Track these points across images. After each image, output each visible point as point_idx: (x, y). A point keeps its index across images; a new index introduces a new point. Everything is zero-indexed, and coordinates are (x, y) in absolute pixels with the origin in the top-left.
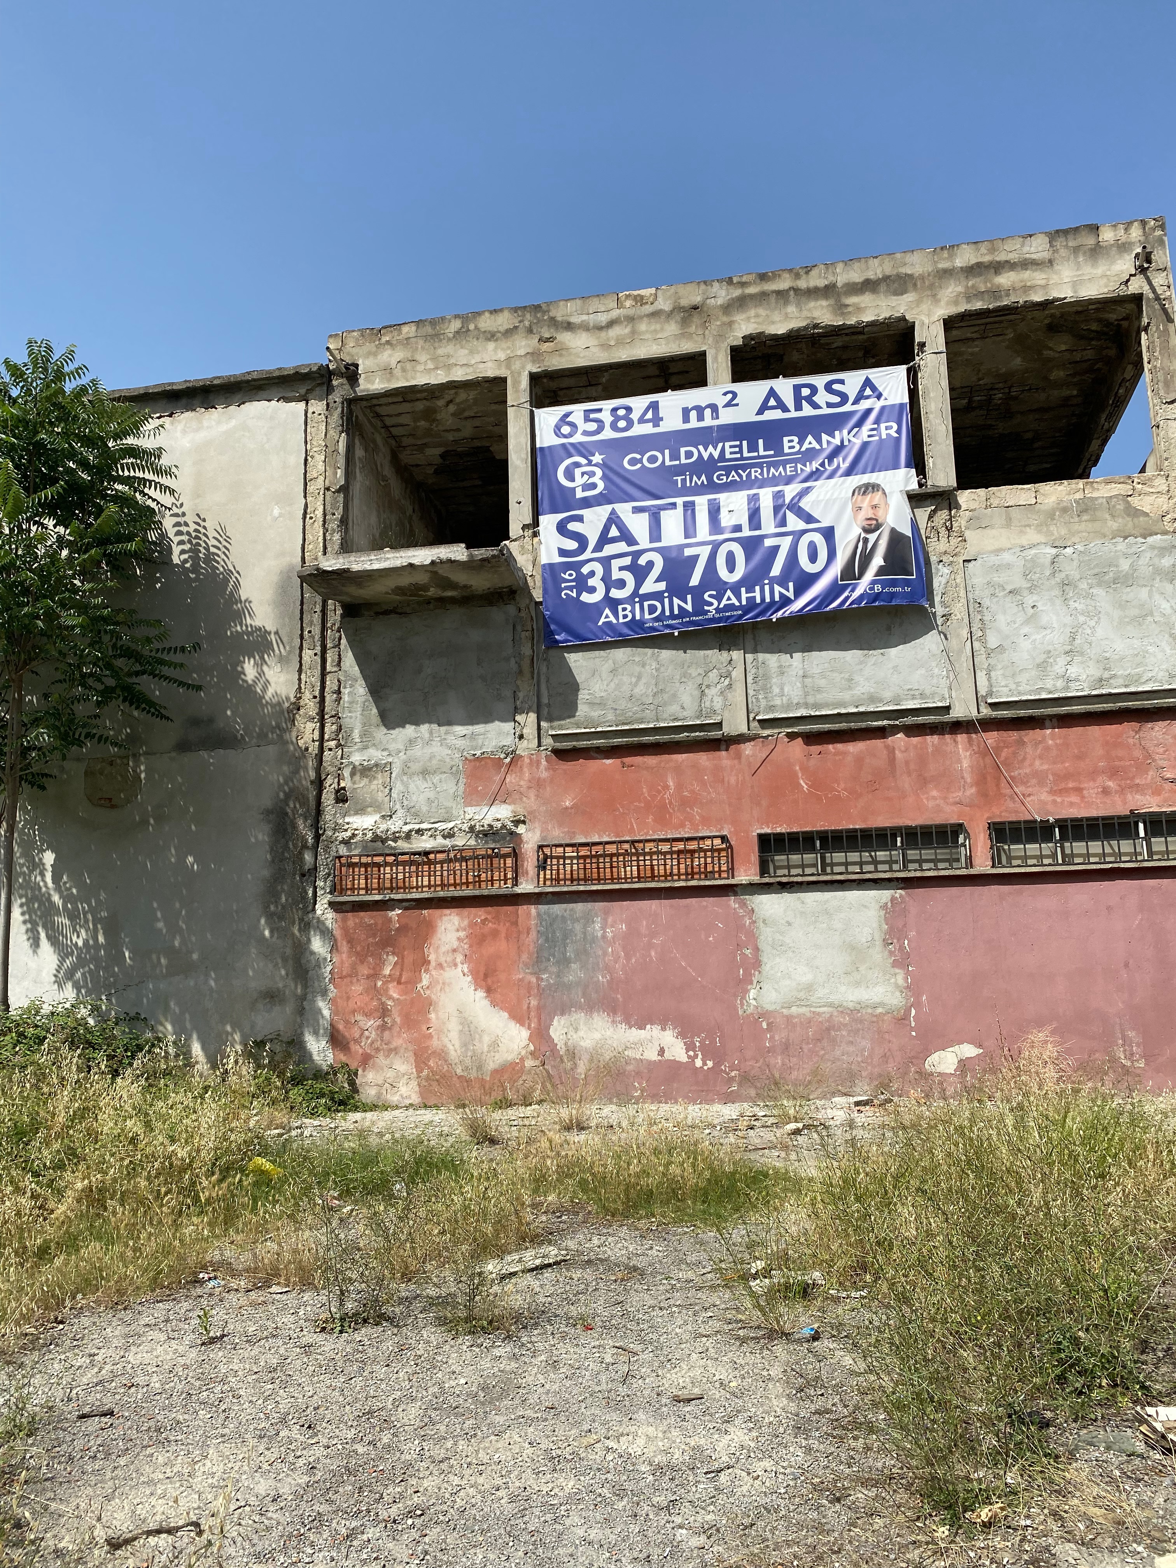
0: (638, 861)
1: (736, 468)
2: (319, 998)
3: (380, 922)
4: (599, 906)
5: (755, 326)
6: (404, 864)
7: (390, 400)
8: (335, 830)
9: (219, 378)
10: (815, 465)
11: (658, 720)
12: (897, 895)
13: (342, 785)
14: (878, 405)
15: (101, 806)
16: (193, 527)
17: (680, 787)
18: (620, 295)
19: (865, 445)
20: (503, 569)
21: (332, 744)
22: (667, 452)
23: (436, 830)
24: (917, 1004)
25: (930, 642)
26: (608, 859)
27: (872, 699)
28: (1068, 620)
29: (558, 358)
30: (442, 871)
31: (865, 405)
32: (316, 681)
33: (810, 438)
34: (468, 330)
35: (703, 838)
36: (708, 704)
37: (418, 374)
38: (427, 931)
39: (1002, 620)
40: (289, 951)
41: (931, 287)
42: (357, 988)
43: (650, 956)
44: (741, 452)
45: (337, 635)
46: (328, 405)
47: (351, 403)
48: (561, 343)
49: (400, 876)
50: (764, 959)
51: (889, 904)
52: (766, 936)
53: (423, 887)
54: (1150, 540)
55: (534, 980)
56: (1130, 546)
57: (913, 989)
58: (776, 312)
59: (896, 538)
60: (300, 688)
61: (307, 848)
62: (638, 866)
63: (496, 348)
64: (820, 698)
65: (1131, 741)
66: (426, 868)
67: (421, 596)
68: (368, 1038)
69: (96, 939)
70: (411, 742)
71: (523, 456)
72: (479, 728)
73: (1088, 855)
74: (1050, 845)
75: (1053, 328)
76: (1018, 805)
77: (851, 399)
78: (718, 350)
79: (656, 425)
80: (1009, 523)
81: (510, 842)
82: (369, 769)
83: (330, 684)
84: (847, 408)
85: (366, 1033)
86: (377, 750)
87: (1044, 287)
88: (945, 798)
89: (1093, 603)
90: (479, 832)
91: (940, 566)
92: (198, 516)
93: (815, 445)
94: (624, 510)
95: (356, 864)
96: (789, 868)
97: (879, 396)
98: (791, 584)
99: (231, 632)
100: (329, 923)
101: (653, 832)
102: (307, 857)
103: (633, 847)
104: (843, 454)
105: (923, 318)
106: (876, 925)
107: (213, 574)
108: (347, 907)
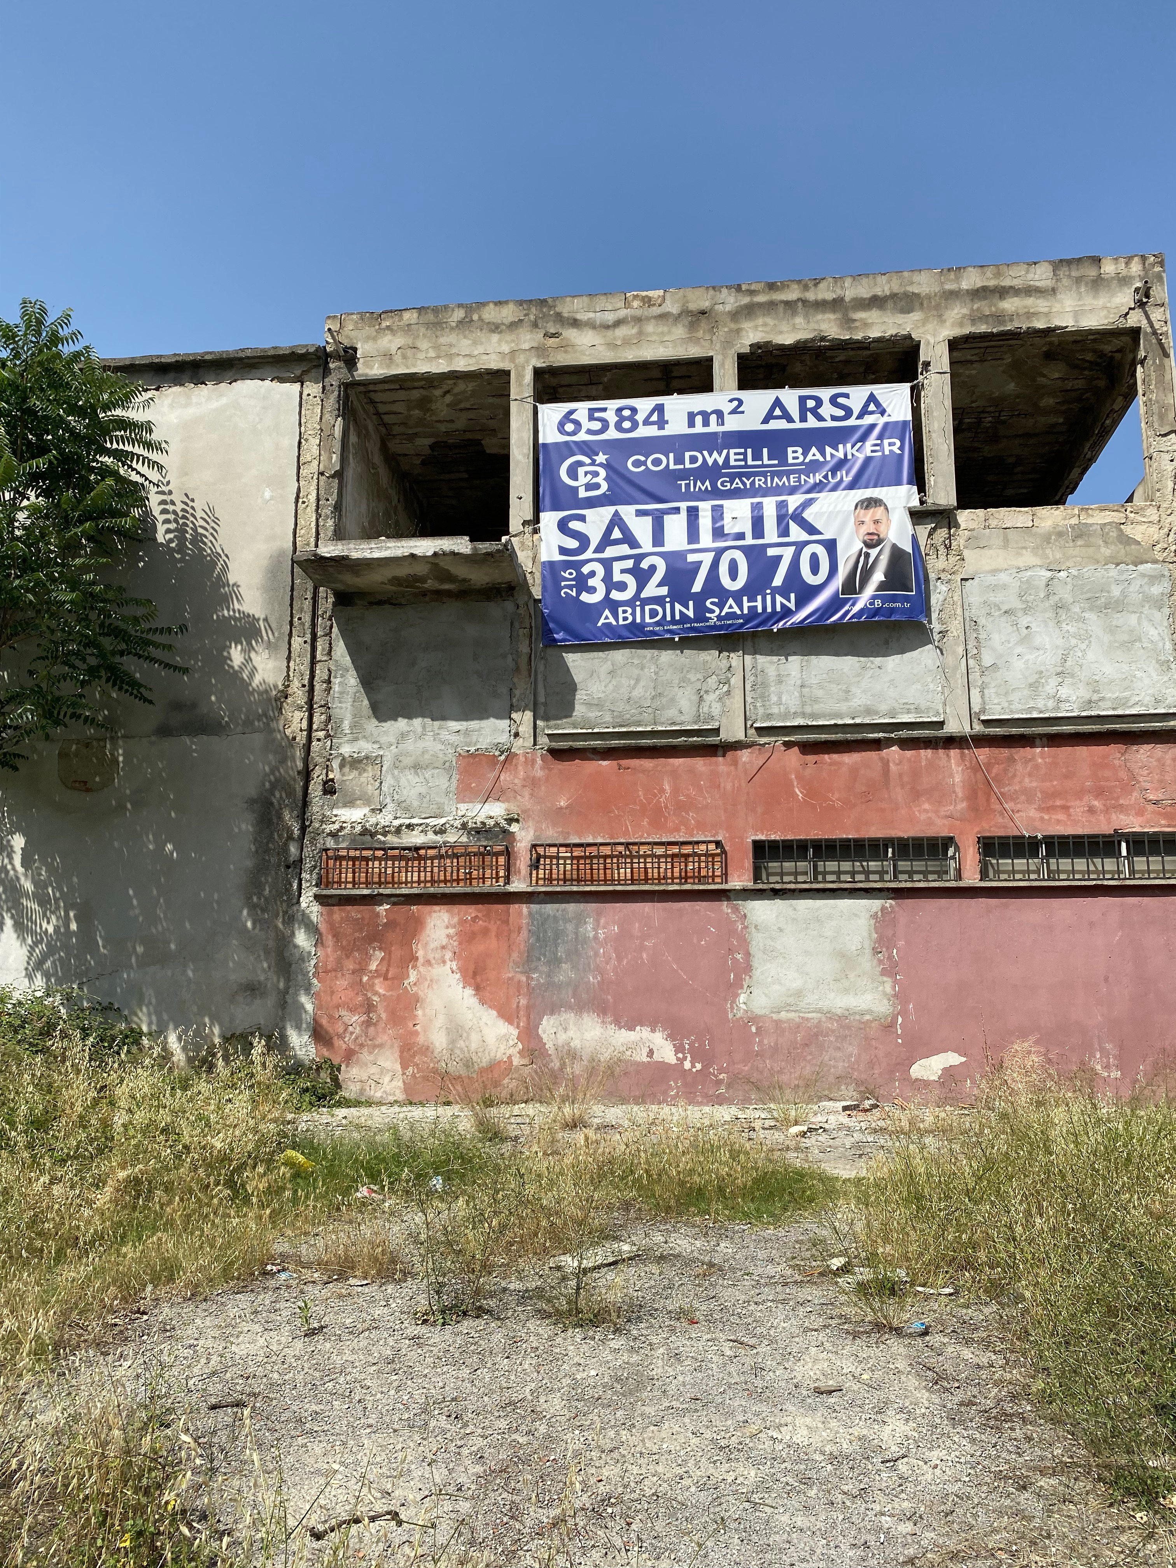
0: (632, 863)
1: (740, 475)
2: (302, 992)
3: (367, 916)
4: (592, 907)
5: (763, 334)
6: (393, 858)
7: (387, 386)
8: (322, 822)
9: (211, 353)
10: (819, 477)
11: (655, 724)
12: (888, 905)
13: (331, 776)
14: (882, 421)
15: (75, 789)
16: (180, 506)
17: (676, 790)
18: (628, 295)
19: (868, 460)
20: (505, 564)
21: (321, 734)
22: (671, 455)
23: (427, 825)
24: (904, 1013)
25: (925, 656)
26: (601, 861)
27: (869, 711)
28: (1060, 642)
29: (564, 355)
30: (432, 867)
31: (868, 420)
32: (305, 669)
33: (814, 450)
34: (472, 321)
35: (697, 843)
36: (706, 709)
37: (419, 362)
38: (416, 927)
39: (996, 639)
40: (271, 944)
41: (937, 307)
42: (342, 983)
43: (642, 958)
44: (745, 459)
45: (329, 623)
46: (324, 388)
47: (348, 387)
48: (567, 339)
49: (389, 871)
50: (755, 963)
51: (880, 914)
52: (757, 942)
53: (412, 882)
54: (1141, 568)
55: (523, 979)
56: (1121, 572)
57: (900, 997)
58: (784, 323)
59: (897, 554)
60: (288, 676)
61: (293, 839)
62: (632, 868)
63: (500, 341)
64: (817, 708)
65: (1117, 762)
66: (416, 863)
67: (418, 588)
68: (352, 1033)
69: (67, 925)
70: (403, 736)
71: (525, 451)
72: (474, 724)
73: (1073, 872)
74: (1036, 860)
75: (1049, 356)
76: (1007, 820)
77: (856, 414)
78: (725, 356)
79: (661, 427)
80: (1006, 545)
81: (503, 840)
82: (360, 761)
83: (320, 673)
84: (852, 422)
85: (350, 1028)
86: (368, 742)
87: (1047, 314)
88: (936, 812)
89: (1084, 627)
90: (472, 829)
91: (939, 583)
92: (186, 495)
93: (819, 457)
94: (627, 512)
95: (343, 858)
96: (782, 874)
97: (883, 412)
98: (793, 596)
99: (218, 616)
100: (314, 916)
101: (648, 835)
102: (293, 848)
103: (627, 849)
104: (846, 467)
105: (929, 338)
106: (865, 934)
107: (200, 556)
108: (333, 901)
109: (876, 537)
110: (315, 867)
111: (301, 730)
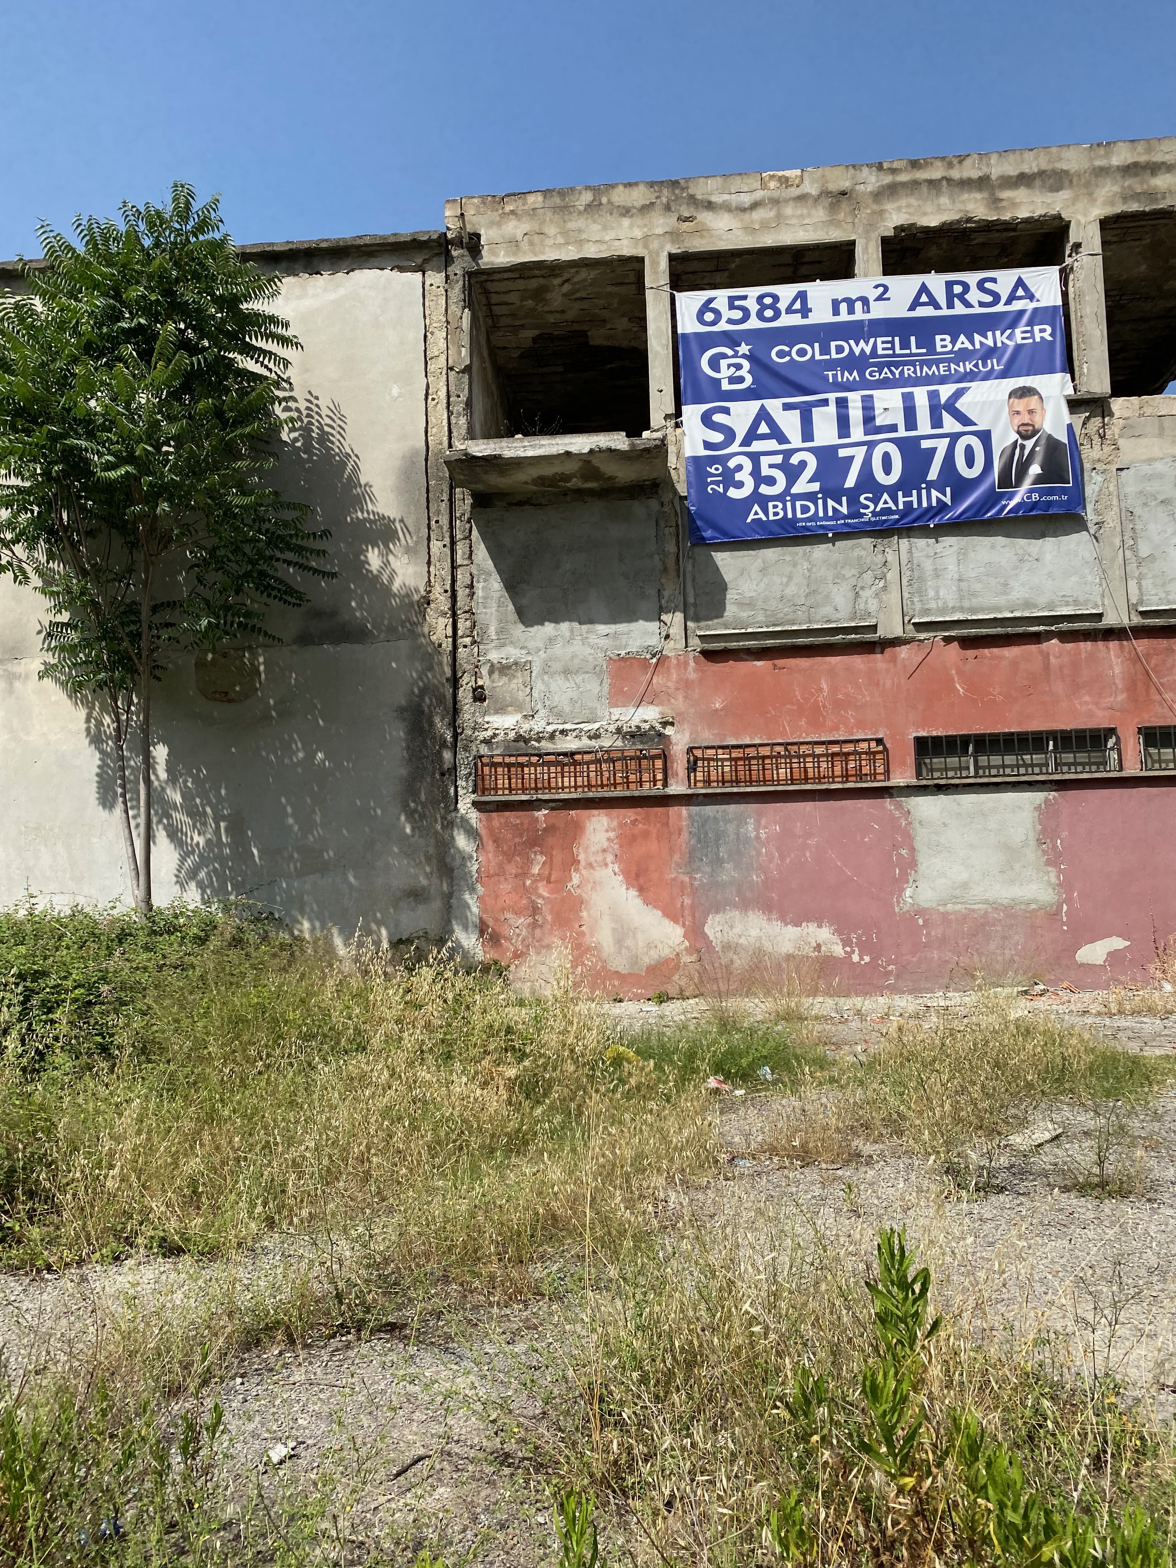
0: (791, 763)
1: (889, 365)
2: (467, 894)
3: (526, 821)
4: (752, 808)
5: (907, 216)
6: (549, 764)
7: (506, 275)
8: (474, 729)
9: (326, 240)
10: (969, 366)
11: (810, 622)
12: (1051, 797)
13: (480, 683)
14: (1030, 306)
15: (216, 700)
16: (303, 404)
17: (834, 690)
18: (764, 175)
19: (1018, 348)
21: (468, 640)
22: (817, 345)
23: (581, 730)
24: (1069, 901)
25: (1079, 541)
26: (760, 761)
27: (1028, 605)
29: (698, 240)
30: (588, 772)
31: (1017, 305)
32: (446, 573)
33: (962, 338)
34: (601, 204)
35: (858, 741)
36: (862, 606)
37: (547, 249)
38: (576, 830)
39: (1153, 529)
40: (431, 850)
41: (1087, 185)
42: (505, 887)
43: (805, 856)
44: (893, 348)
45: (468, 526)
46: (447, 277)
47: (472, 276)
48: (704, 224)
49: (545, 776)
50: (921, 858)
51: (1043, 806)
52: (922, 837)
53: (569, 787)
55: (687, 879)
57: (1065, 886)
58: (928, 203)
59: (1053, 445)
60: (429, 581)
61: (446, 746)
62: (791, 768)
63: (631, 227)
64: (975, 602)
66: (572, 768)
67: (559, 487)
68: (518, 935)
69: (218, 837)
70: (551, 641)
71: (664, 341)
72: (622, 627)
76: (1167, 710)
77: (1004, 299)
78: (868, 240)
79: (805, 316)
80: (1161, 433)
81: (659, 743)
82: (509, 667)
83: (462, 577)
84: (1000, 308)
85: (517, 930)
86: (516, 647)
88: (1097, 704)
90: (626, 733)
91: (1094, 474)
92: (310, 392)
93: (968, 345)
94: (774, 406)
95: (499, 764)
96: (946, 770)
97: (1031, 297)
98: (948, 490)
99: (352, 518)
100: (473, 822)
101: (807, 735)
102: (447, 755)
103: (786, 749)
104: (997, 355)
105: (1080, 217)
106: (1030, 826)
107: (328, 456)
108: (491, 807)
109: (1031, 428)
110: (470, 774)
111: (446, 637)
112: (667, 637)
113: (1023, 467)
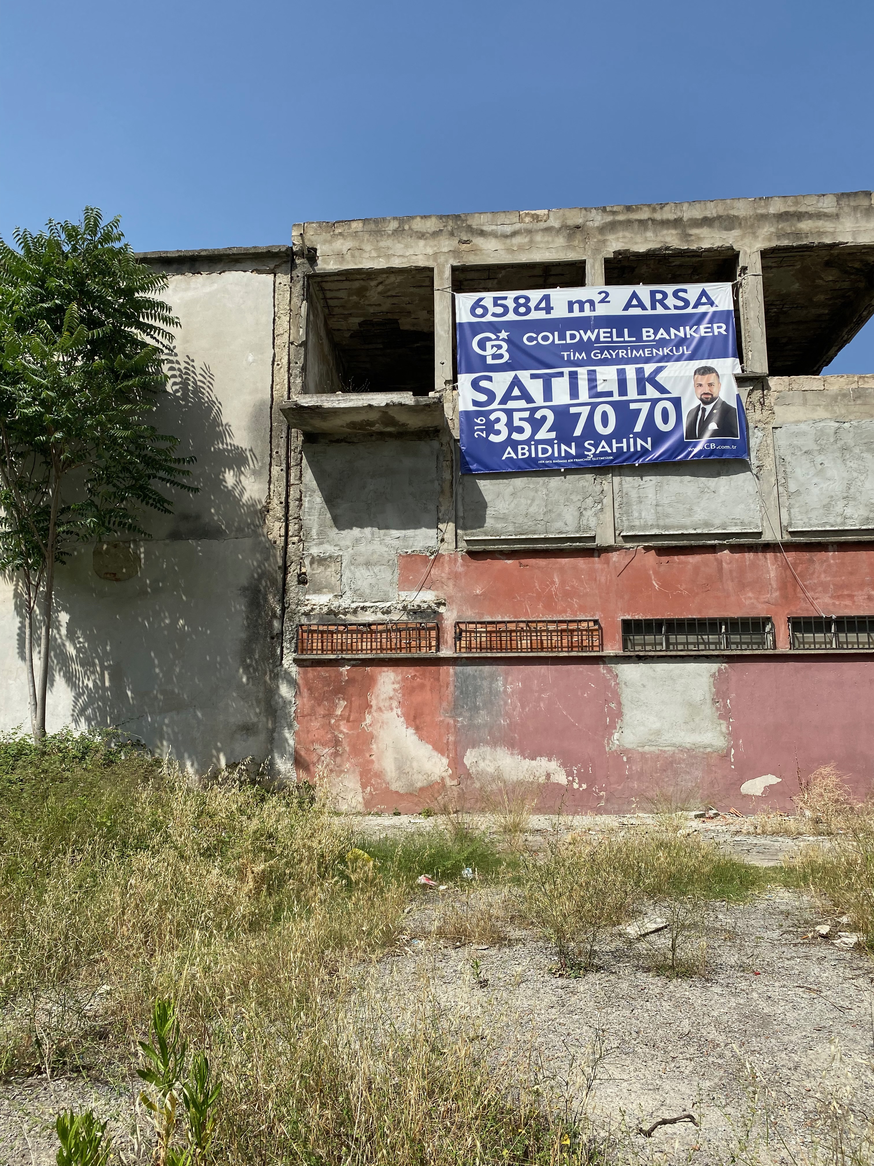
0: (531, 636)
1: (608, 348)
2: (286, 730)
3: (333, 675)
4: (501, 669)
5: (623, 244)
6: (352, 632)
7: (336, 278)
8: (298, 604)
9: (205, 250)
10: (666, 351)
11: (547, 533)
12: (723, 667)
13: (303, 570)
14: (711, 310)
15: (107, 579)
16: (183, 365)
17: (563, 582)
18: (521, 213)
19: (702, 339)
21: (296, 539)
22: (556, 333)
23: (377, 607)
24: (736, 746)
25: (745, 479)
26: (508, 634)
27: (707, 524)
28: (845, 475)
29: (474, 257)
30: (381, 639)
31: (702, 309)
32: (282, 490)
33: (662, 331)
34: (404, 230)
35: (580, 621)
36: (585, 522)
37: (364, 260)
38: (370, 683)
39: (799, 471)
40: (261, 695)
41: (752, 226)
43: (539, 706)
44: (611, 337)
45: (299, 456)
46: (292, 278)
47: (310, 278)
48: (476, 245)
50: (625, 710)
51: (717, 674)
52: (626, 695)
53: (367, 650)
55: (452, 722)
57: (733, 735)
58: (638, 235)
59: (726, 409)
60: (269, 495)
61: (276, 617)
62: (531, 640)
63: (425, 246)
64: (668, 521)
66: (369, 636)
67: (367, 430)
68: (324, 762)
69: (103, 681)
70: (357, 541)
71: (446, 328)
72: (410, 532)
73: (858, 643)
74: (829, 635)
75: (828, 264)
76: (809, 605)
77: (692, 304)
78: (595, 260)
79: (548, 312)
80: (805, 403)
81: (434, 618)
82: (325, 559)
83: (294, 493)
84: (689, 310)
85: (323, 758)
86: (331, 545)
87: (833, 233)
88: (757, 599)
89: (863, 464)
90: (410, 610)
91: (756, 431)
92: (188, 357)
93: (665, 336)
94: (524, 376)
95: (315, 631)
96: (645, 644)
97: (712, 304)
98: (649, 439)
99: (215, 448)
100: (293, 674)
101: (543, 615)
102: (276, 624)
103: (528, 626)
104: (686, 344)
105: (746, 249)
106: (707, 689)
107: (200, 403)
108: (308, 663)
110: (293, 638)
112: (442, 540)
113: (704, 424)
